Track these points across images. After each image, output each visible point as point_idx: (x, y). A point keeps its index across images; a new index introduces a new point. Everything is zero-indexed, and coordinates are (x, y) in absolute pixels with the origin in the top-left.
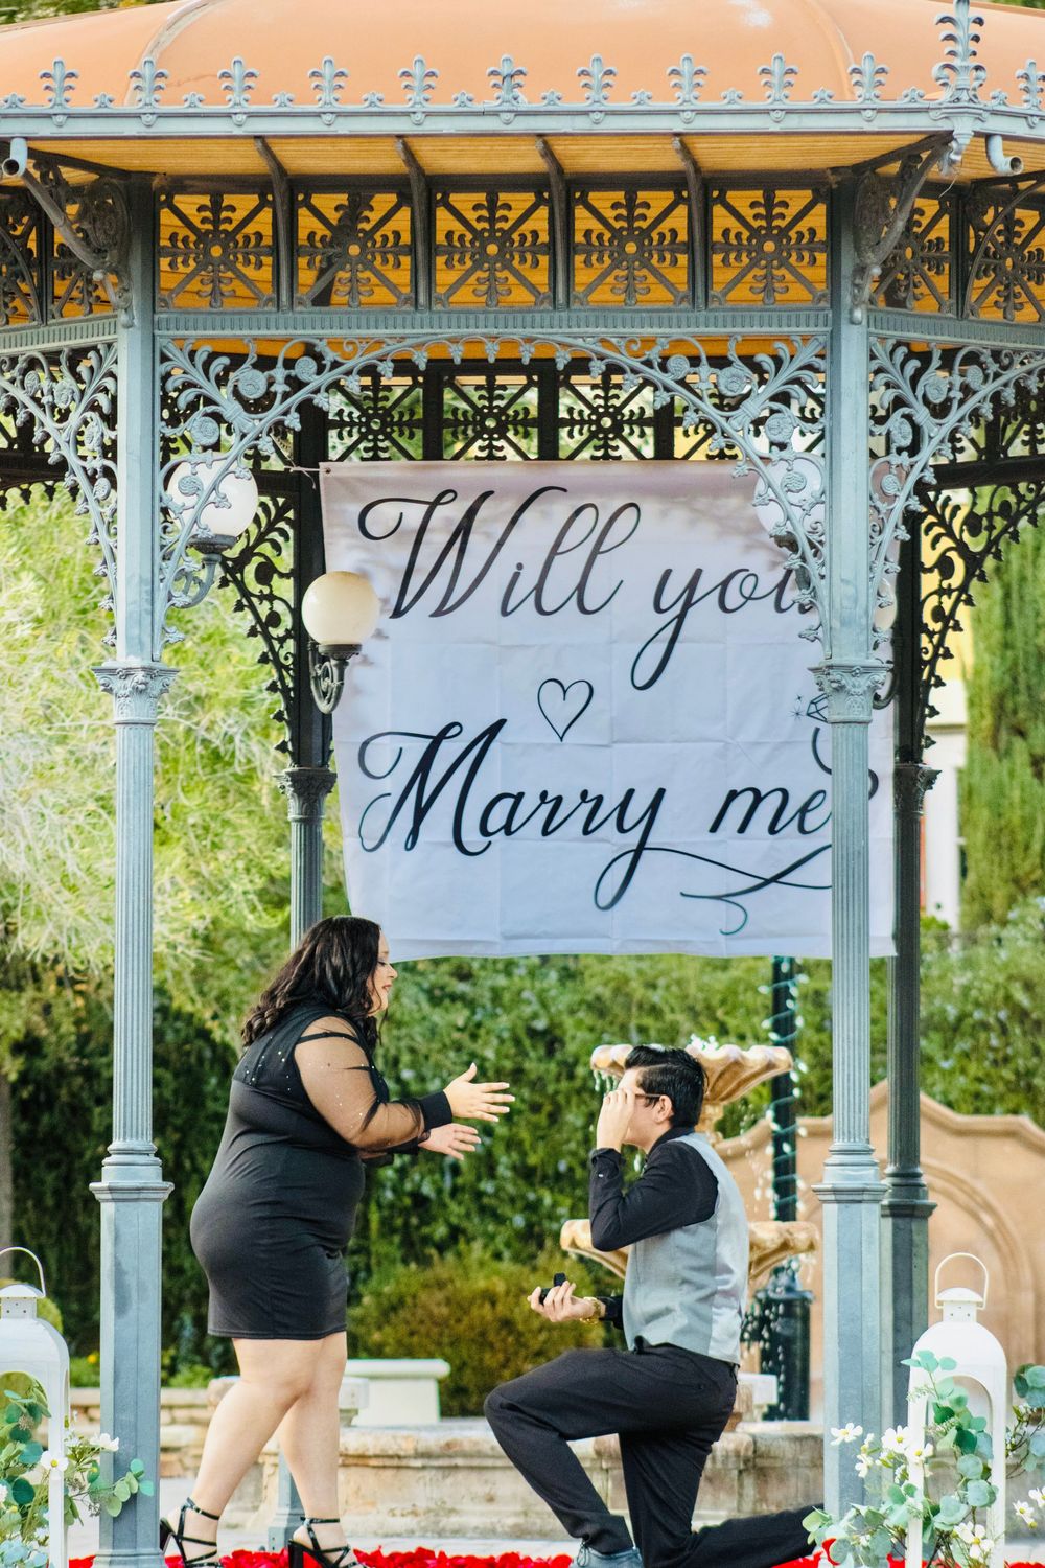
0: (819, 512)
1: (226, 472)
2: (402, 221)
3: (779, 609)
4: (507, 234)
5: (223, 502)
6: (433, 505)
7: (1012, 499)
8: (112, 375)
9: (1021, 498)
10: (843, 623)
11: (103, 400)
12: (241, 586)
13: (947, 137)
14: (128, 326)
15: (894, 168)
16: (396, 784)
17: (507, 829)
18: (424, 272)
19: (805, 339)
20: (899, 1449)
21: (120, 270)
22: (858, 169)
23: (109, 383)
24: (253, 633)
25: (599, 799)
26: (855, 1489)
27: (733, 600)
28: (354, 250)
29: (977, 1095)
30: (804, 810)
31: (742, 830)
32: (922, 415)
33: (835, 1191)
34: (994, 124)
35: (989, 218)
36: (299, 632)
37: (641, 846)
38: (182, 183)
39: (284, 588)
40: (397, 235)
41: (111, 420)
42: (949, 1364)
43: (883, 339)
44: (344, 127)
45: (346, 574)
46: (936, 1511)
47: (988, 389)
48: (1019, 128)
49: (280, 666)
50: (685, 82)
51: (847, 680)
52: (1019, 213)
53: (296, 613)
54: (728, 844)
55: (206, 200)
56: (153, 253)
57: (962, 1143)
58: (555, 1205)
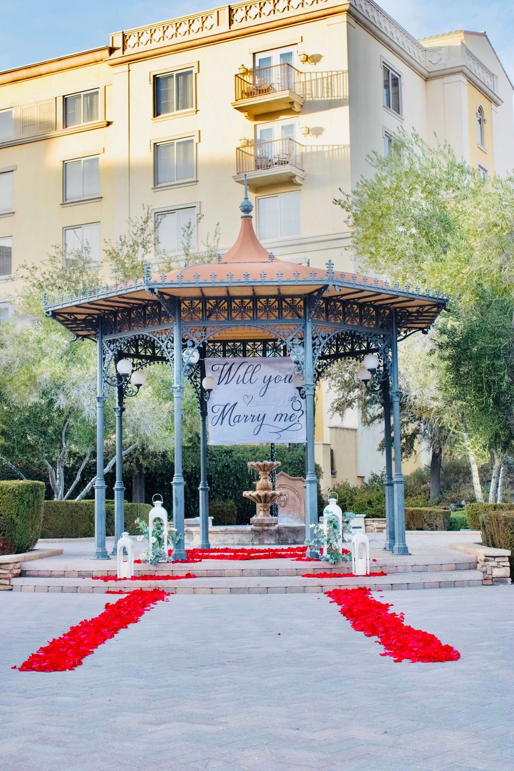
0: (303, 356)
1: (194, 351)
2: (226, 305)
3: (285, 382)
4: (245, 307)
5: (193, 356)
6: (224, 365)
7: (326, 362)
8: (172, 334)
9: (328, 362)
10: (308, 377)
11: (171, 339)
12: (191, 379)
13: (328, 286)
14: (176, 324)
15: (316, 294)
16: (218, 414)
17: (238, 421)
18: (229, 314)
19: (300, 325)
20: (322, 528)
21: (174, 314)
22: (309, 294)
23: (172, 335)
24: (193, 388)
25: (254, 416)
26: (313, 536)
27: (277, 381)
28: (217, 310)
29: (294, 474)
30: (291, 417)
31: (279, 421)
32: (321, 339)
33: (309, 481)
34: (336, 283)
35: (332, 304)
36: (201, 387)
37: (262, 424)
38: (185, 299)
39: (199, 380)
40: (225, 307)
41: (172, 342)
42: (331, 512)
43: (314, 325)
44: (216, 285)
45: (210, 377)
46: (330, 539)
47: (332, 335)
48: (340, 284)
49: (198, 394)
50: (279, 276)
51: (309, 387)
52: (337, 303)
53: (201, 384)
54: (277, 423)
55: (190, 301)
56: (180, 311)
57: (293, 481)
58: (229, 492)
